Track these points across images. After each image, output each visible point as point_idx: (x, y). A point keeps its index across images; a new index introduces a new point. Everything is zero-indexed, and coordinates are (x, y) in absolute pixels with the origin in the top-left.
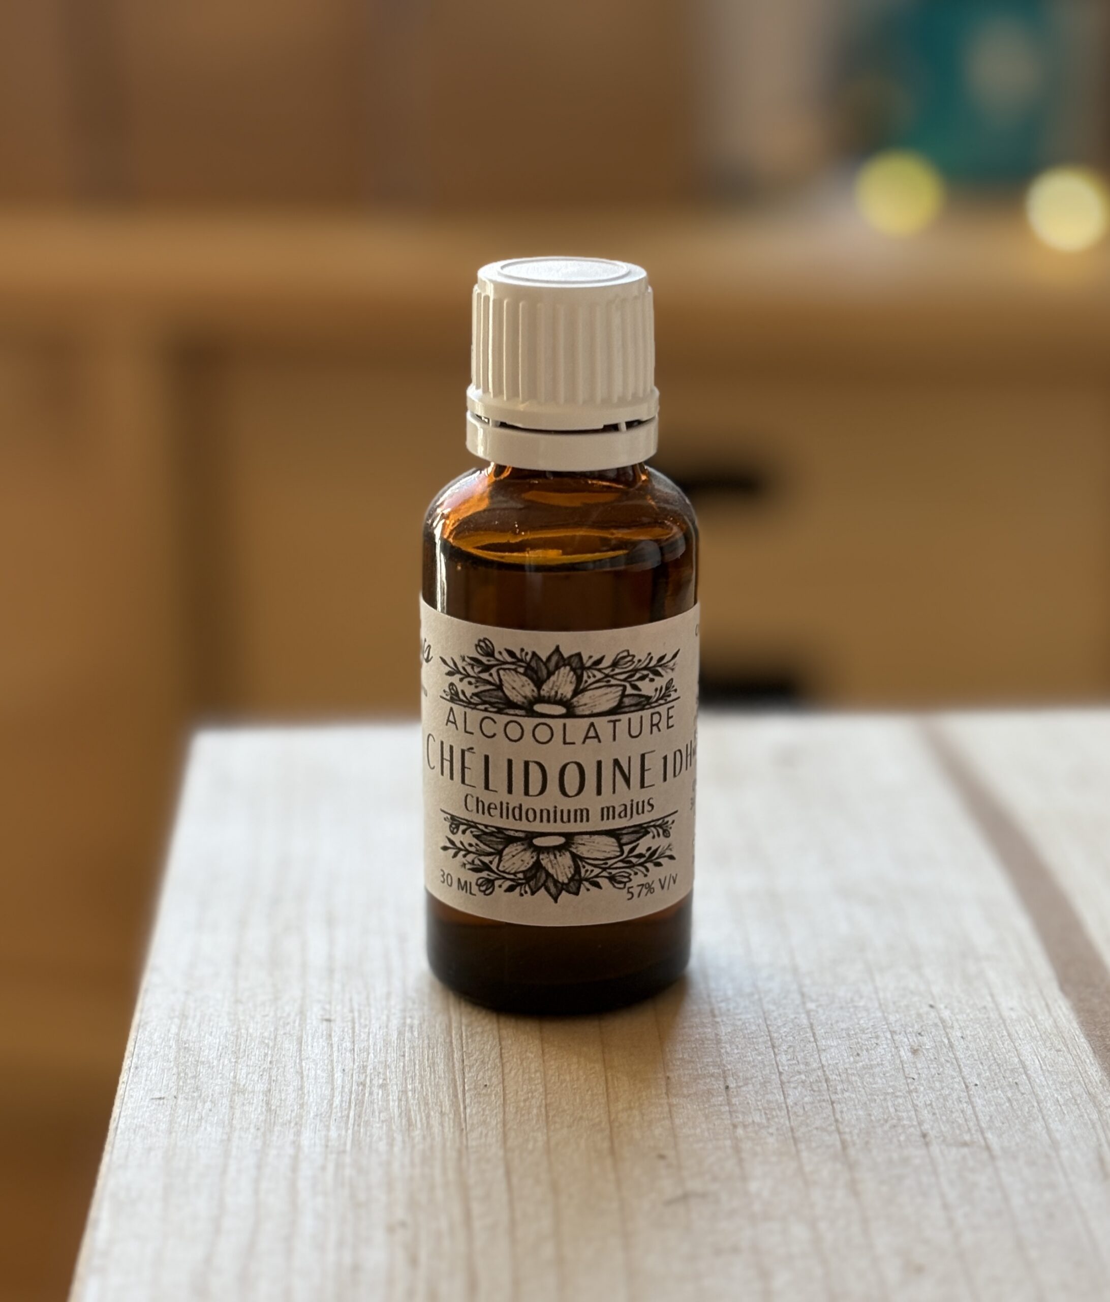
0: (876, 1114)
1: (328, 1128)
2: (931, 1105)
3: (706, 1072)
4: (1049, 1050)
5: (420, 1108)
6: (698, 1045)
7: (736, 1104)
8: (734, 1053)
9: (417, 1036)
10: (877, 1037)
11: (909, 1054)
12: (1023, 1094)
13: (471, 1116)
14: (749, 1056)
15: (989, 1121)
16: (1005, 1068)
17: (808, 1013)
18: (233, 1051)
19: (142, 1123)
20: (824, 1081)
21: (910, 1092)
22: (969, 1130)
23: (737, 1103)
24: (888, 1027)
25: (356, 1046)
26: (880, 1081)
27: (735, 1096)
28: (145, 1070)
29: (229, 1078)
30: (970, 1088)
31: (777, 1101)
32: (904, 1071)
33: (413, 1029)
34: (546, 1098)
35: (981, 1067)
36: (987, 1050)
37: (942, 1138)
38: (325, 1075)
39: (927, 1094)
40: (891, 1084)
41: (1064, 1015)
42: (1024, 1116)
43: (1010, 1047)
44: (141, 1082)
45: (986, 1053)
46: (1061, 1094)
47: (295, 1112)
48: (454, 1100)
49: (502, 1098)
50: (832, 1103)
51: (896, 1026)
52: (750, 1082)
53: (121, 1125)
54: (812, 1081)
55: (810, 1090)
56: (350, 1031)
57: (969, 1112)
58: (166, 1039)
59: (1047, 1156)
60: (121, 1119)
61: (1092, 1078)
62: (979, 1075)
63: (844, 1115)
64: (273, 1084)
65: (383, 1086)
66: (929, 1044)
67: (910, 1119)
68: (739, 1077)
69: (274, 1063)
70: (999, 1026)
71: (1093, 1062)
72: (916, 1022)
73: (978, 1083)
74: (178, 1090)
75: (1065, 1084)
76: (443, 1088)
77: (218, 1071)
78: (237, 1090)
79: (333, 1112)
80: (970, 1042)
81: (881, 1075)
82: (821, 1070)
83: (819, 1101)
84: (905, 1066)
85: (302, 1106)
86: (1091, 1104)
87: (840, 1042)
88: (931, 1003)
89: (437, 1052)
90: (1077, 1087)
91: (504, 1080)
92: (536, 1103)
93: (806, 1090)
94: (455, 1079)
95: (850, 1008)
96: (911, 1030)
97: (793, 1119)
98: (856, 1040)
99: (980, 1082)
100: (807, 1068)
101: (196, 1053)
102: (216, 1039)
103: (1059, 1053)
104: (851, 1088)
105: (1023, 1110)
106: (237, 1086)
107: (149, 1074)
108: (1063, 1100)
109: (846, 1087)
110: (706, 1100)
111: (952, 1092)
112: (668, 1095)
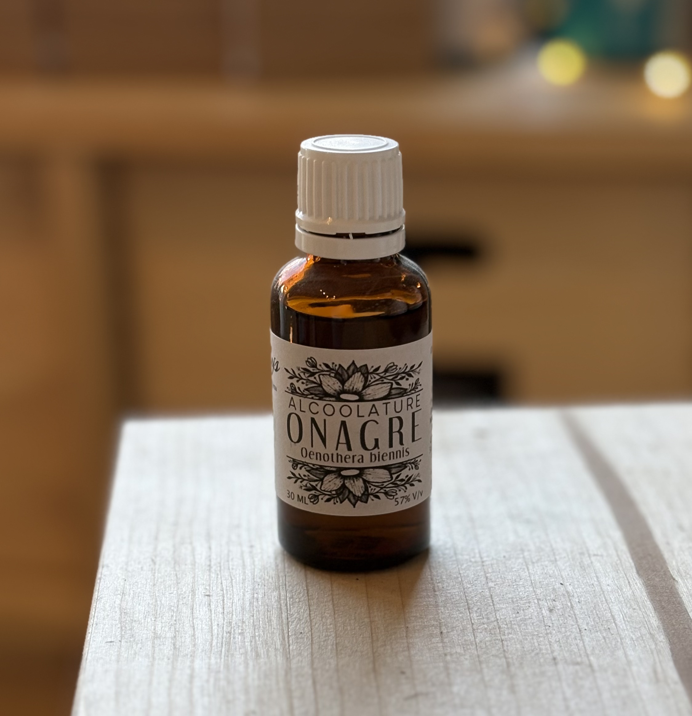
1: (210, 658)
2: (559, 641)
3: (429, 624)
4: (629, 609)
5: (263, 646)
6: (425, 609)
7: (446, 642)
8: (446, 613)
10: (529, 603)
11: (548, 612)
12: (612, 634)
13: (292, 650)
14: (454, 614)
15: (592, 650)
16: (603, 619)
17: (489, 589)
18: (153, 614)
19: (101, 656)
20: (497, 628)
21: (547, 634)
22: (580, 655)
23: (447, 641)
24: (536, 596)
25: (225, 610)
26: (530, 628)
27: (446, 638)
28: (102, 626)
29: (151, 630)
30: (582, 631)
31: (470, 640)
32: (544, 622)
33: (259, 600)
34: (336, 640)
35: (589, 619)
36: (593, 609)
37: (565, 660)
38: (207, 627)
39: (557, 635)
40: (536, 629)
41: (639, 588)
42: (613, 647)
43: (606, 607)
44: (100, 633)
45: (592, 611)
46: (634, 634)
47: (190, 649)
48: (283, 641)
49: (311, 640)
50: (502, 641)
51: (540, 596)
52: (455, 629)
53: (89, 658)
54: (490, 628)
55: (490, 634)
56: (222, 602)
57: (581, 645)
58: (113, 607)
60: (89, 653)
61: (652, 625)
62: (588, 624)
63: (509, 647)
64: (177, 633)
65: (241, 634)
66: (559, 606)
67: (546, 649)
68: (448, 626)
69: (177, 621)
70: (600, 595)
71: (654, 616)
72: (553, 593)
73: (587, 628)
74: (121, 637)
75: (637, 628)
76: (276, 635)
77: (144, 625)
78: (156, 636)
79: (212, 649)
80: (583, 605)
81: (531, 625)
82: (496, 622)
83: (495, 640)
84: (545, 619)
85: (195, 645)
86: (651, 640)
87: (508, 605)
88: (562, 582)
89: (273, 614)
90: (644, 630)
91: (312, 629)
92: (330, 643)
93: (487, 633)
94: (283, 630)
95: (514, 585)
96: (549, 598)
97: (479, 650)
98: (517, 604)
99: (588, 628)
100: (488, 621)
101: (131, 615)
102: (143, 607)
103: (634, 610)
104: (512, 632)
105: (611, 644)
106: (156, 634)
107: (104, 628)
108: (635, 638)
109: (510, 632)
110: (429, 640)
111: (572, 634)
112: (407, 638)
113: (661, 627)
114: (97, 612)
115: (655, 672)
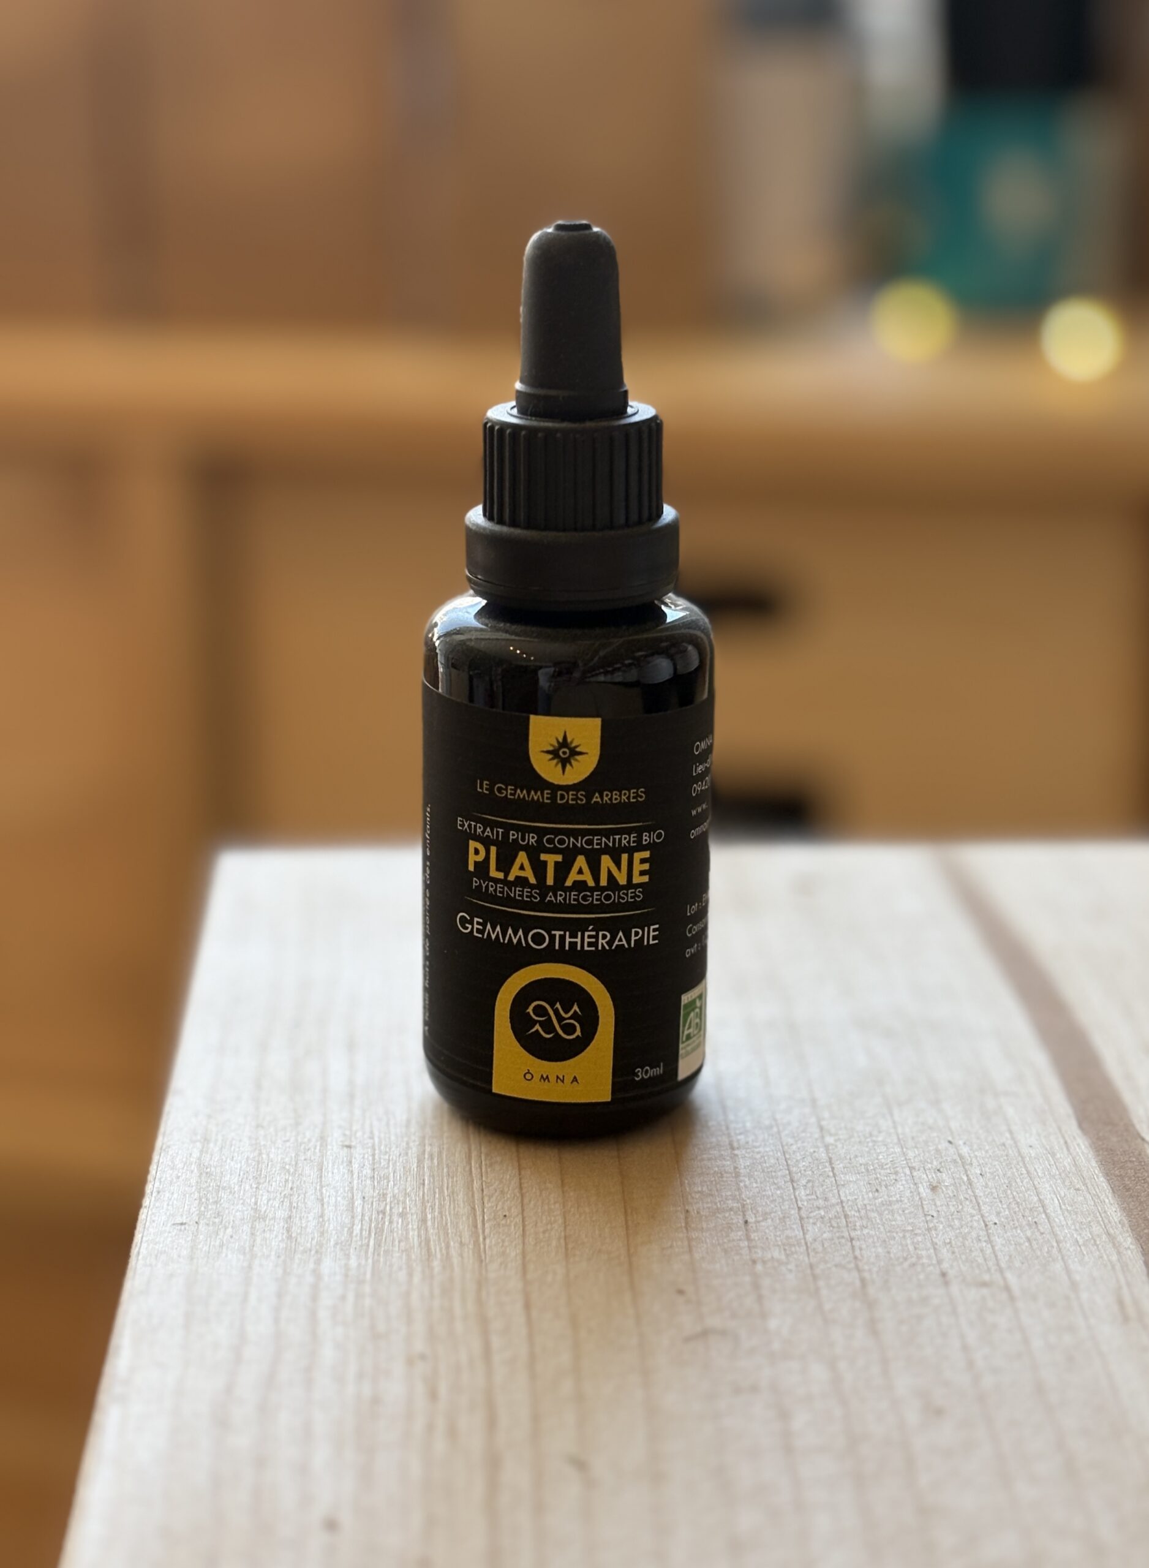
0: (895, 1251)
1: (348, 1256)
2: (950, 1243)
3: (724, 1206)
4: (1068, 1189)
5: (439, 1237)
6: (716, 1178)
7: (754, 1240)
8: (753, 1187)
9: (436, 1164)
10: (896, 1173)
11: (928, 1191)
12: (1042, 1234)
13: (490, 1247)
14: (767, 1191)
15: (1007, 1261)
16: (1024, 1206)
17: (827, 1147)
18: (254, 1177)
19: (163, 1249)
20: (843, 1217)
21: (929, 1230)
22: (989, 1270)
23: (757, 1238)
24: (907, 1163)
25: (376, 1173)
26: (899, 1218)
27: (754, 1231)
28: (167, 1195)
29: (250, 1204)
30: (989, 1227)
31: (796, 1236)
32: (923, 1208)
33: (432, 1157)
34: (565, 1230)
35: (999, 1205)
36: (1006, 1188)
37: (960, 1278)
38: (345, 1203)
39: (945, 1232)
40: (910, 1221)
41: (1083, 1153)
42: (1043, 1257)
43: (1029, 1186)
44: (163, 1207)
45: (1003, 1192)
46: (1080, 1234)
47: (316, 1239)
48: (473, 1230)
49: (521, 1228)
50: (852, 1240)
51: (914, 1162)
52: (769, 1217)
53: (143, 1251)
54: (830, 1216)
55: (828, 1227)
56: (371, 1158)
57: (989, 1251)
58: (188, 1163)
59: (1066, 1298)
60: (143, 1244)
61: (1111, 1218)
62: (998, 1214)
63: (864, 1252)
64: (294, 1211)
65: (402, 1215)
66: (947, 1181)
68: (758, 1211)
69: (295, 1189)
70: (1017, 1164)
71: (1111, 1202)
72: (935, 1158)
73: (996, 1221)
74: (199, 1215)
75: (1085, 1224)
76: (462, 1219)
77: (239, 1196)
78: (258, 1216)
79: (353, 1240)
80: (989, 1180)
81: (900, 1212)
82: (840, 1206)
83: (838, 1238)
84: (924, 1203)
85: (322, 1234)
86: (1111, 1245)
87: (859, 1177)
88: (950, 1139)
89: (456, 1181)
90: (1096, 1227)
91: (523, 1210)
92: (555, 1235)
93: (825, 1226)
94: (474, 1209)
95: (868, 1142)
96: (930, 1166)
97: (811, 1255)
98: (875, 1176)
99: (999, 1221)
100: (826, 1203)
101: (218, 1178)
102: (237, 1164)
103: (1078, 1192)
104: (869, 1224)
105: (1041, 1250)
106: (258, 1212)
107: (171, 1199)
108: (1081, 1240)
109: (865, 1224)
110: (724, 1235)
111: (971, 1231)
112: (687, 1229)
113: (1125, 1223)
114: (161, 1170)
115: (1121, 1303)
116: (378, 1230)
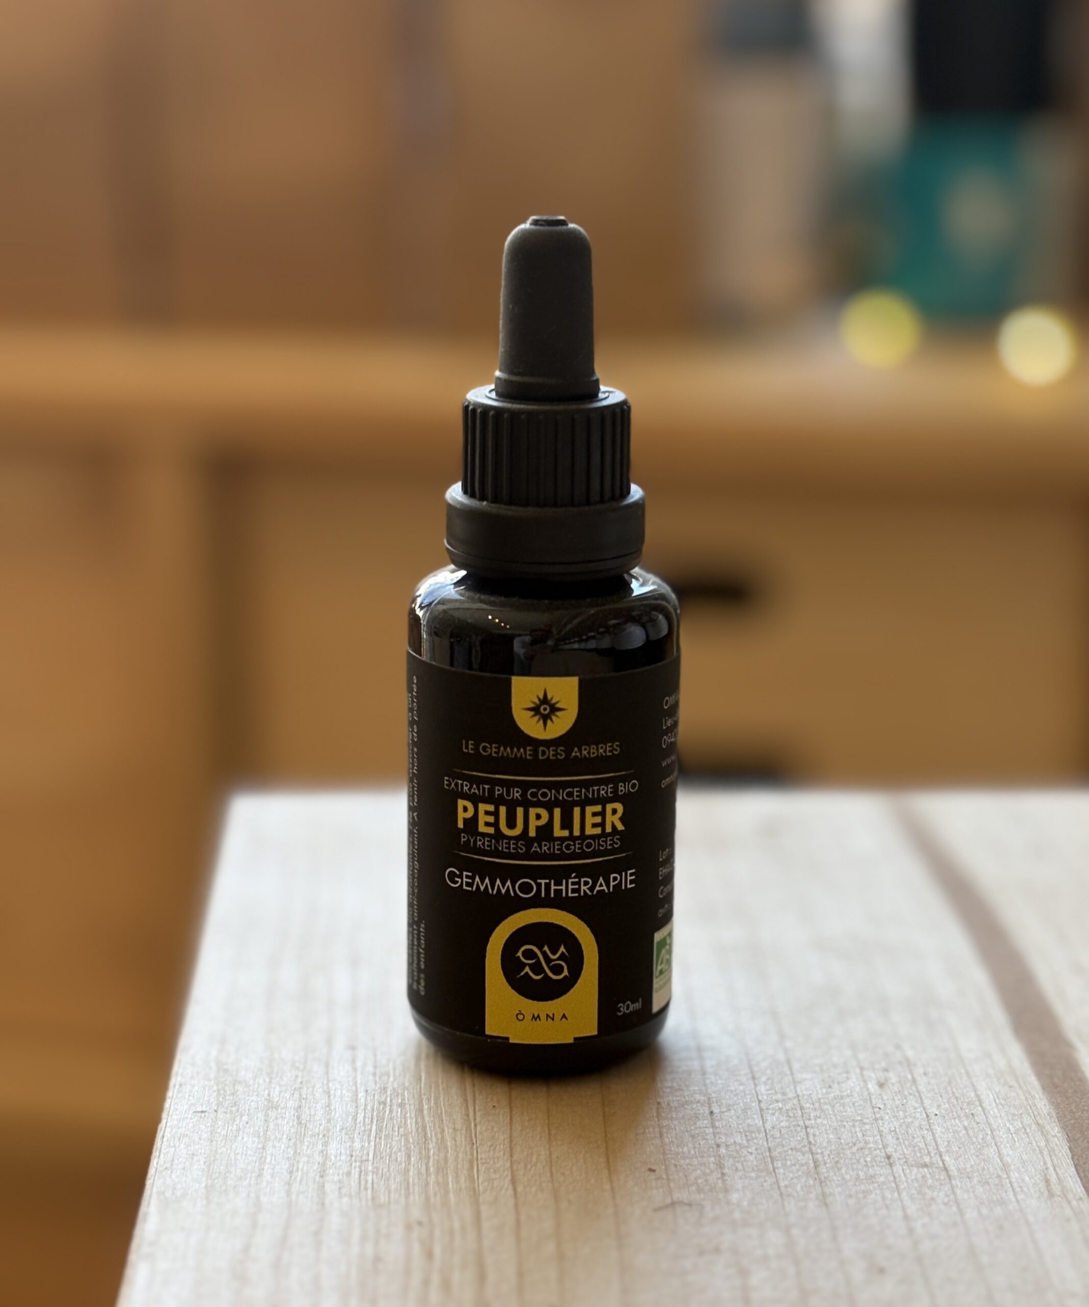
0: (845, 1137)
1: (352, 1140)
2: (895, 1130)
3: (691, 1099)
4: (1003, 1087)
5: (435, 1124)
6: (685, 1076)
7: (719, 1127)
8: (718, 1083)
10: (847, 1072)
11: (877, 1087)
12: (978, 1123)
13: (481, 1133)
14: (731, 1086)
15: (947, 1146)
16: (963, 1100)
17: (786, 1051)
19: (186, 1132)
20: (798, 1109)
21: (876, 1119)
22: (929, 1153)
23: (721, 1126)
24: (858, 1064)
25: (378, 1070)
26: (849, 1110)
27: (719, 1120)
28: (189, 1087)
29: (264, 1096)
30: (930, 1117)
31: (756, 1124)
32: (871, 1102)
34: (548, 1119)
35: (941, 1099)
36: (946, 1085)
37: (904, 1160)
38: (350, 1095)
39: (891, 1121)
40: (859, 1112)
41: (1016, 1056)
42: (979, 1143)
43: (968, 1084)
44: (185, 1098)
45: (945, 1088)
46: (1012, 1124)
47: (323, 1125)
48: (466, 1118)
49: (509, 1118)
50: (806, 1127)
51: (864, 1063)
52: (733, 1108)
53: (167, 1134)
54: (787, 1108)
55: (786, 1117)
56: (372, 1057)
57: (929, 1137)
58: (207, 1061)
59: (999, 1176)
60: (167, 1129)
61: (1040, 1111)
62: (939, 1106)
63: (817, 1138)
64: (304, 1101)
65: (402, 1105)
66: (894, 1079)
67: (876, 1142)
68: (722, 1103)
69: (304, 1083)
70: (958, 1064)
71: (1042, 1097)
72: (884, 1059)
73: (937, 1113)
74: (218, 1104)
75: (1017, 1115)
76: (456, 1108)
77: (253, 1089)
78: (271, 1105)
79: (357, 1127)
80: (931, 1078)
81: (851, 1105)
82: (797, 1099)
83: (795, 1126)
84: (872, 1097)
85: (329, 1121)
86: (1039, 1133)
87: (814, 1075)
88: (897, 1043)
90: (1027, 1118)
91: (511, 1102)
92: (540, 1122)
93: (783, 1116)
94: (466, 1100)
95: (823, 1047)
96: (879, 1066)
97: (769, 1140)
98: (828, 1074)
99: (939, 1113)
100: (784, 1097)
101: (234, 1073)
102: (252, 1061)
103: (1012, 1089)
104: (823, 1115)
105: (976, 1137)
106: (271, 1102)
107: (192, 1091)
108: (1013, 1129)
109: (819, 1116)
110: (692, 1122)
111: (914, 1121)
112: (658, 1118)
113: (1054, 1115)
115: (1048, 1182)
116: (379, 1118)
